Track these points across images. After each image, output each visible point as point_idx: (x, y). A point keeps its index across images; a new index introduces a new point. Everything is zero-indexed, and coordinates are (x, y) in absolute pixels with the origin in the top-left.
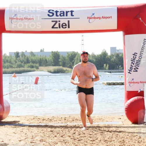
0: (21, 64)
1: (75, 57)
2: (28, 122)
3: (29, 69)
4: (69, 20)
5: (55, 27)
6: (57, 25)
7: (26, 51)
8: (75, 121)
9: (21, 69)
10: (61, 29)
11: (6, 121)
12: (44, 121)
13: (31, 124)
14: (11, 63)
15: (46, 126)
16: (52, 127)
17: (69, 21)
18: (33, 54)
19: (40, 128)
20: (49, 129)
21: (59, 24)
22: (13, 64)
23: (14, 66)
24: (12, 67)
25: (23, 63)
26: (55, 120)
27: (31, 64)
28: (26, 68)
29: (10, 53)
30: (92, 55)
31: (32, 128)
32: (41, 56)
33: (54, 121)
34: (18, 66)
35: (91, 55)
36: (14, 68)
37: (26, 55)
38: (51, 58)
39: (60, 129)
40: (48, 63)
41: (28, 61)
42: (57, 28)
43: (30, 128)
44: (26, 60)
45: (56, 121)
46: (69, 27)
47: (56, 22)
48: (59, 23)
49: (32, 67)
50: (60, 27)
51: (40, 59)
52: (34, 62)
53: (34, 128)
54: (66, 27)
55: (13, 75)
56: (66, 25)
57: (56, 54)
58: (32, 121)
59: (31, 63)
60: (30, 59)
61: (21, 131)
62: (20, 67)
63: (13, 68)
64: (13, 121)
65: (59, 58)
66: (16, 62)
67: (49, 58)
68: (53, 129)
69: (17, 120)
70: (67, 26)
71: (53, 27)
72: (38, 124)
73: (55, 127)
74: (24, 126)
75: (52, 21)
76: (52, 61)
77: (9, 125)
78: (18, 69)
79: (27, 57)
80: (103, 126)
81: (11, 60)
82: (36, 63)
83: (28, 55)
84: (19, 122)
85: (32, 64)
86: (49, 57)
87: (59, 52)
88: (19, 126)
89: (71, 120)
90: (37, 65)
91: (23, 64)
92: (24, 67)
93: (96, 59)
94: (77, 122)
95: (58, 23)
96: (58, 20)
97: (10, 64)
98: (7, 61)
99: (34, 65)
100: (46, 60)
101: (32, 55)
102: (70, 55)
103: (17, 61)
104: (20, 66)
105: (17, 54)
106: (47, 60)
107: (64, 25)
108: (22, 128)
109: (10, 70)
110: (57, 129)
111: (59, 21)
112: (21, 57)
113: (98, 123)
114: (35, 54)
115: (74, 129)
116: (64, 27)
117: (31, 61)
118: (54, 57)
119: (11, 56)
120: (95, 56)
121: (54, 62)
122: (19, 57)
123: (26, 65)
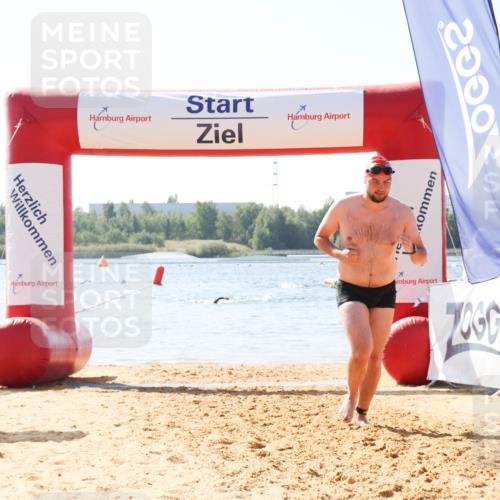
0: (120, 234)
1: (255, 217)
2: (137, 378)
3: (140, 246)
4: (240, 121)
5: (204, 139)
6: (210, 136)
7: (132, 202)
8: (255, 377)
9: (120, 246)
10: (222, 146)
11: (82, 377)
12: (178, 378)
13: (144, 386)
14: (95, 232)
15: (183, 390)
16: (196, 391)
17: (240, 126)
18: (151, 209)
19: (168, 395)
20: (191, 397)
21: (217, 132)
22: (99, 234)
23: (101, 239)
24: (95, 241)
25: (125, 230)
26: (206, 374)
27: (143, 233)
28: (131, 244)
29: (91, 206)
30: (299, 211)
31: (146, 394)
32: (169, 213)
33: (203, 376)
34: (112, 239)
35: (296, 210)
36: (103, 243)
37: (131, 210)
38: (193, 220)
39: (217, 397)
40: (187, 233)
41: (137, 228)
42: (211, 142)
43: (141, 393)
44: (131, 224)
45: (208, 376)
46: (241, 140)
47: (209, 127)
48: (216, 128)
49: (148, 241)
50: (217, 141)
51: (168, 221)
52: (151, 229)
53: (153, 393)
54: (233, 141)
55: (100, 261)
56: (233, 135)
57: (209, 208)
58: (148, 377)
59: (144, 231)
60: (141, 222)
61: (121, 401)
62: (115, 242)
63: (100, 243)
64: (99, 375)
65: (215, 219)
66: (107, 229)
67: (191, 219)
68: (199, 397)
69: (110, 375)
70: (237, 138)
71: (200, 141)
72: (163, 385)
73: (206, 392)
74: (128, 388)
75: (199, 125)
76: (198, 227)
77: (90, 386)
78: (112, 246)
79: (134, 217)
80: (325, 390)
81: (93, 223)
82: (158, 231)
83: (138, 212)
84: (114, 378)
85: (148, 234)
86: (189, 217)
87: (215, 204)
88: (115, 388)
89: (245, 374)
90: (161, 236)
91: (123, 234)
92: (125, 241)
93: (308, 221)
94: (261, 378)
95: (213, 129)
96: (213, 122)
97: (92, 234)
98: (84, 226)
99: (153, 236)
100: (183, 224)
101: (147, 212)
102: (245, 212)
103: (110, 227)
104: (116, 239)
105: (110, 209)
106: (186, 223)
107: (229, 134)
108: (122, 393)
109: (92, 247)
110: (211, 397)
111: (217, 125)
112: (118, 216)
113: (313, 384)
114: (156, 209)
115: (254, 396)
116: (229, 139)
117: (143, 225)
118: (204, 217)
119: (95, 214)
120: (307, 213)
121: (201, 229)
122: (115, 215)
123: (133, 238)
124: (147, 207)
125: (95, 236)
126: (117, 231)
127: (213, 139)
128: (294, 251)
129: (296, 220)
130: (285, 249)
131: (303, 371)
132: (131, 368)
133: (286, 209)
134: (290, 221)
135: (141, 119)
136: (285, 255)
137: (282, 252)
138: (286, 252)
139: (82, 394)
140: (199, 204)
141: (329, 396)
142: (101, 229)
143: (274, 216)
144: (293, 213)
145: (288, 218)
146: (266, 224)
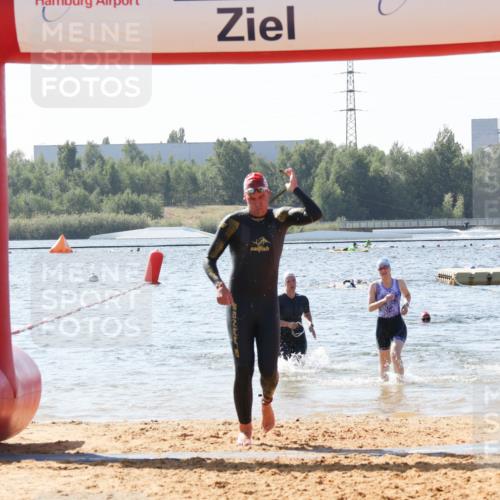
0: (85, 198)
1: (316, 164)
2: (119, 445)
3: (122, 217)
4: (290, 2)
5: (230, 34)
6: (240, 28)
7: (106, 141)
8: (320, 439)
9: (89, 217)
10: (260, 45)
11: (24, 442)
12: (188, 443)
13: (131, 456)
14: (43, 194)
15: (197, 463)
16: (220, 465)
17: (290, 10)
18: (139, 153)
19: (171, 472)
20: (212, 477)
21: (251, 22)
22: (50, 197)
23: (55, 205)
24: (45, 209)
25: (98, 190)
27: (128, 195)
28: (107, 215)
29: (37, 148)
30: (392, 153)
31: (135, 471)
32: (172, 161)
35: (387, 153)
36: (58, 213)
37: (106, 157)
38: (213, 172)
39: (254, 476)
40: (202, 193)
41: (115, 185)
42: (241, 39)
43: (126, 470)
44: (106, 180)
46: (291, 35)
47: (237, 12)
48: (250, 16)
49: (134, 208)
50: (252, 37)
51: (167, 173)
52: (140, 187)
53: (146, 470)
54: (278, 37)
56: (279, 27)
58: (134, 443)
59: (128, 191)
60: (123, 176)
61: (90, 483)
62: (80, 212)
63: (52, 212)
64: (55, 440)
66: (64, 189)
67: (208, 170)
68: (225, 476)
69: (71, 439)
70: (285, 32)
71: (222, 37)
72: (163, 456)
73: (237, 467)
74: (103, 462)
75: (221, 11)
76: (221, 184)
77: (37, 460)
78: (73, 219)
79: (113, 167)
81: (41, 179)
82: (151, 192)
83: (118, 159)
84: (80, 444)
85: (135, 197)
86: (206, 165)
87: (249, 145)
88: (81, 462)
90: (156, 200)
91: (93, 197)
92: (98, 210)
93: (410, 172)
94: (330, 442)
95: (245, 16)
96: (244, 5)
97: (38, 197)
98: (27, 183)
99: (142, 199)
100: (193, 180)
101: (133, 159)
102: (296, 157)
103: (71, 185)
104: (81, 205)
105: (69, 154)
106: (199, 177)
107: (271, 24)
108: (92, 470)
109: (40, 220)
110: (244, 475)
111: (250, 10)
112: (84, 166)
114: (146, 152)
115: (319, 473)
116: (271, 34)
117: (128, 182)
118: (228, 166)
119: (43, 162)
120: (405, 157)
121: (226, 188)
122: (78, 165)
123: (109, 202)
124: (133, 150)
125: (45, 201)
126: (79, 191)
127: (245, 33)
128: (385, 223)
129: (387, 170)
130: (368, 218)
131: (403, 430)
132: (107, 426)
133: (370, 150)
134: (376, 171)
136: (369, 230)
137: (363, 224)
138: (370, 224)
139: (23, 473)
140: (220, 143)
141: (451, 472)
142: (56, 191)
143: (349, 163)
144: (381, 157)
145: (374, 165)
146: (332, 177)
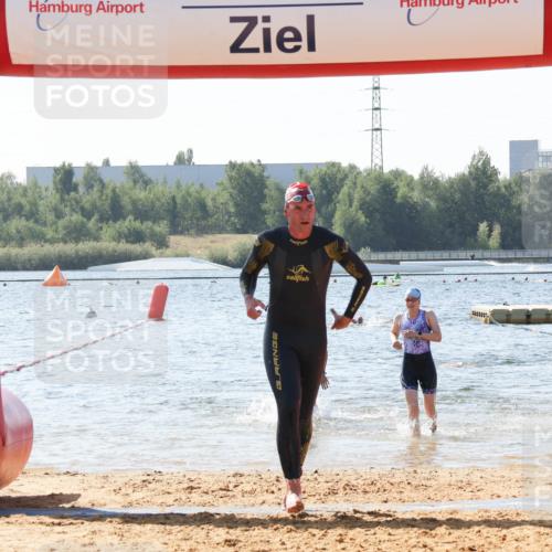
0: (83, 225)
1: (337, 189)
2: (119, 498)
3: (123, 246)
4: (310, 11)
5: (243, 46)
6: (255, 39)
7: (107, 163)
8: (341, 493)
9: (86, 247)
10: (277, 57)
11: (13, 495)
12: (195, 496)
13: (131, 511)
14: (36, 221)
15: (205, 519)
16: (230, 521)
17: (311, 20)
18: (142, 176)
19: (176, 528)
20: (221, 534)
21: (267, 32)
22: (45, 224)
23: (50, 234)
24: (39, 238)
25: (96, 217)
26: (248, 488)
27: (129, 223)
28: (107, 245)
29: (29, 170)
30: (422, 177)
31: (136, 528)
32: (179, 186)
33: (244, 493)
34: (69, 233)
35: (416, 177)
36: (52, 241)
37: (106, 180)
38: (224, 197)
39: (267, 533)
40: (211, 221)
41: (115, 211)
42: (256, 50)
43: (126, 526)
44: (107, 207)
45: (252, 492)
46: (312, 47)
47: (252, 22)
48: (266, 25)
49: (137, 237)
50: (268, 48)
51: (174, 198)
52: (142, 213)
53: (149, 526)
54: (297, 49)
55: (47, 275)
56: (298, 37)
58: (138, 495)
59: (131, 217)
60: (125, 201)
61: (87, 541)
62: (77, 240)
63: (46, 241)
64: (48, 493)
65: (262, 198)
66: (59, 215)
67: (219, 195)
68: (236, 533)
69: (66, 491)
70: (304, 43)
71: (235, 48)
72: (168, 510)
73: (249, 523)
74: (101, 517)
75: (234, 20)
76: (232, 210)
77: (28, 514)
78: (70, 248)
79: (114, 191)
80: (477, 518)
81: (34, 204)
82: (155, 220)
83: (121, 182)
84: (75, 497)
85: (137, 224)
86: (215, 190)
87: (263, 167)
88: (77, 517)
89: (323, 488)
90: (162, 227)
91: (91, 224)
92: (97, 239)
93: (442, 199)
94: (352, 496)
95: (261, 25)
96: (259, 13)
97: (31, 224)
98: (19, 209)
99: (146, 226)
100: (202, 206)
101: (135, 182)
102: (315, 182)
103: (67, 210)
104: (77, 234)
105: (65, 176)
106: (209, 203)
107: (289, 35)
108: (88, 526)
109: (32, 250)
110: (257, 533)
111: (266, 19)
112: (81, 189)
113: (453, 506)
114: (150, 175)
115: (340, 531)
116: (289, 45)
117: (130, 207)
118: (241, 191)
119: (36, 185)
120: (436, 182)
121: (238, 214)
122: (75, 188)
123: (109, 230)
124: (136, 173)
125: (38, 228)
126: (76, 218)
127: (260, 44)
128: (413, 255)
129: (416, 196)
130: (396, 249)
131: (433, 482)
132: (106, 477)
133: (397, 174)
134: (405, 197)
135: (124, 9)
136: (397, 262)
137: (390, 256)
138: (398, 255)
139: (13, 529)
140: (232, 166)
141: (485, 530)
142: (51, 217)
143: (373, 189)
144: (410, 182)
145: (402, 191)
146: (356, 203)
